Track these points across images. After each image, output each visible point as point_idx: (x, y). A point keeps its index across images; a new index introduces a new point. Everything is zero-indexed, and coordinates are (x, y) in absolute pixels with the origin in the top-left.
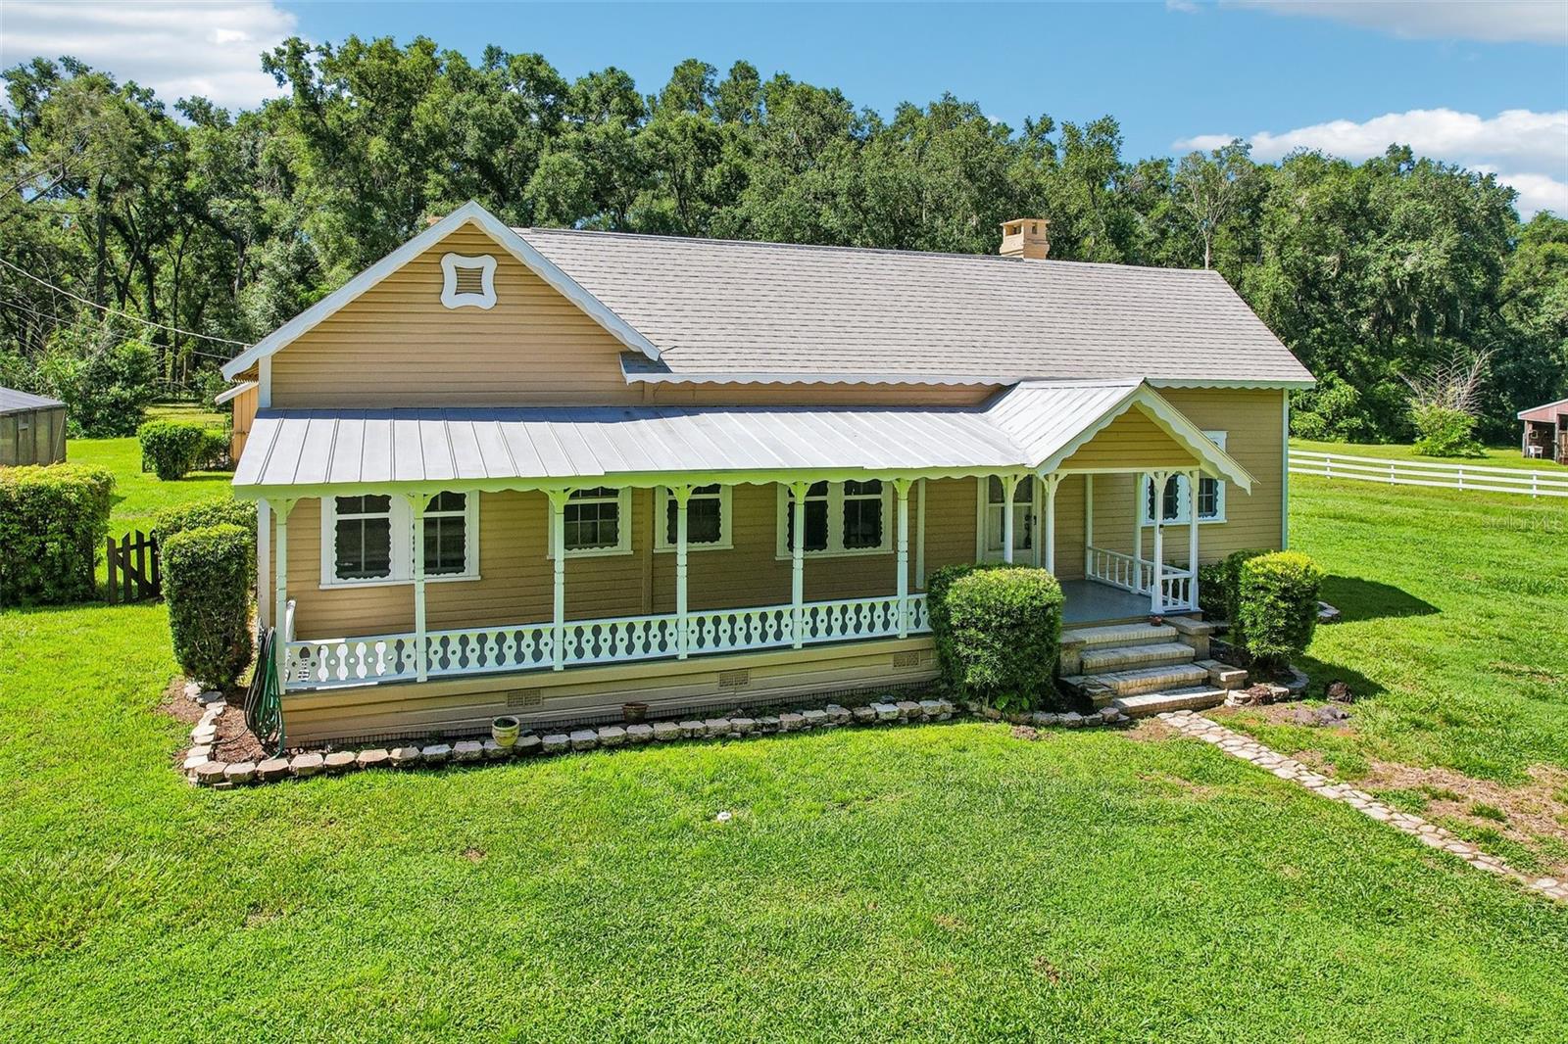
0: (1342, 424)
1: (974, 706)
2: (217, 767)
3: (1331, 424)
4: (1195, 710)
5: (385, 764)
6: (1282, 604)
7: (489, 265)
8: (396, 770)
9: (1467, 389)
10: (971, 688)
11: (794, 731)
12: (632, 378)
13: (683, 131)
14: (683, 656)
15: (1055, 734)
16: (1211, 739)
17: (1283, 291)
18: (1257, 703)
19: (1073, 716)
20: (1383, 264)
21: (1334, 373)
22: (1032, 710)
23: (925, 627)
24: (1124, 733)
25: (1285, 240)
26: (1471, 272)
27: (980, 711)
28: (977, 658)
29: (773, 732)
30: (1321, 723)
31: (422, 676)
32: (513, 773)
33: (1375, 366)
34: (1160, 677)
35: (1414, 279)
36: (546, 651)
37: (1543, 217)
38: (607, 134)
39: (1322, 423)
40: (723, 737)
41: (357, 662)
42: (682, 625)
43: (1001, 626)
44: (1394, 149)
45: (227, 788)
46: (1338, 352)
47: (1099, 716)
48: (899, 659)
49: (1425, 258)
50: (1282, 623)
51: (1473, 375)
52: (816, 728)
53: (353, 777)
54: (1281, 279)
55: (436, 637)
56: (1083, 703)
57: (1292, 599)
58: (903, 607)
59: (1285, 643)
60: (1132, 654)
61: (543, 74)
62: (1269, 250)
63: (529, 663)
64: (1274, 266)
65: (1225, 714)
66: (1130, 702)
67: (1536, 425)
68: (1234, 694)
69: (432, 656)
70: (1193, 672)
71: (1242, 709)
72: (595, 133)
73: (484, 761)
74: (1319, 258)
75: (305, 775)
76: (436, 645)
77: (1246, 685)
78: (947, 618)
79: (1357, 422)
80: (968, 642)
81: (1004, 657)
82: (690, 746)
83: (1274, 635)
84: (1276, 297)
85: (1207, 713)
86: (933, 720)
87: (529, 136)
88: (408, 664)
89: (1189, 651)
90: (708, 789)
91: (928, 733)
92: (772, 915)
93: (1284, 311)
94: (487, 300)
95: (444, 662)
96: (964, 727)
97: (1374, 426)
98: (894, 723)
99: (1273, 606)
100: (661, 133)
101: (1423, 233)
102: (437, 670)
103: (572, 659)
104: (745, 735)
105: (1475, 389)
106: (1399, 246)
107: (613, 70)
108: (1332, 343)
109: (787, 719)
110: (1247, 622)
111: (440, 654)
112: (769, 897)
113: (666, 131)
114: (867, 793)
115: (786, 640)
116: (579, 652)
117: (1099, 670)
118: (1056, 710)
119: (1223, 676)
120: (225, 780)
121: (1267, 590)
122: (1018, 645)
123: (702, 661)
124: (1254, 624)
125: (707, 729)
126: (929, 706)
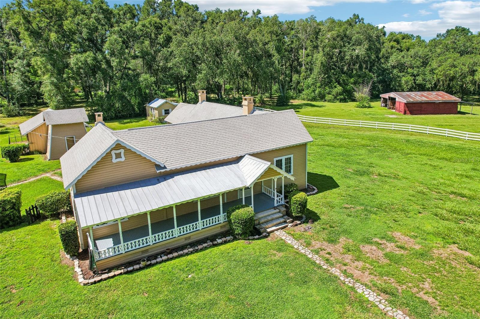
0: (338, 98)
1: (237, 237)
2: (87, 281)
3: (335, 98)
4: (282, 229)
5: (121, 274)
6: (299, 206)
7: (122, 151)
8: (123, 274)
9: (369, 89)
10: (236, 234)
11: (202, 250)
12: (158, 172)
13: (150, 24)
14: (177, 236)
15: (254, 242)
16: (283, 238)
17: (324, 61)
18: (294, 226)
19: (257, 237)
20: (349, 53)
21: (337, 83)
22: (249, 236)
23: (227, 220)
24: (267, 239)
25: (324, 47)
26: (372, 54)
27: (238, 237)
28: (237, 229)
29: (197, 251)
30: (305, 231)
31: (123, 252)
32: (146, 271)
33: (347, 80)
34: (275, 223)
35: (358, 56)
36: (148, 242)
37: (391, 34)
38: (127, 27)
39: (333, 97)
40: (187, 254)
41: (110, 252)
42: (176, 230)
43: (242, 223)
44: (354, 15)
45: (90, 285)
46: (338, 77)
47: (262, 236)
48: (221, 227)
49: (360, 51)
50: (299, 210)
51: (370, 85)
52: (206, 248)
53: (115, 278)
54: (323, 57)
55: (126, 244)
56: (259, 233)
57: (301, 205)
58: (222, 217)
59: (300, 213)
60: (269, 218)
61: (104, 7)
62: (320, 49)
63: (145, 245)
64: (321, 53)
65: (288, 230)
66: (269, 230)
67: (384, 98)
68: (290, 225)
69: (125, 248)
70: (282, 220)
71: (291, 228)
72: (124, 27)
73: (141, 269)
74: (334, 50)
75: (105, 279)
76: (126, 245)
77: (292, 222)
78: (231, 221)
79: (342, 97)
80: (236, 226)
81: (243, 229)
82: (181, 258)
83: (298, 212)
84: (322, 63)
85: (284, 230)
86: (229, 241)
87: (103, 29)
88: (120, 250)
89: (281, 215)
90: (186, 269)
91: (228, 246)
92: (202, 300)
93: (324, 66)
94: (123, 159)
95: (128, 248)
96: (235, 242)
97: (346, 97)
98: (221, 244)
99: (298, 207)
100: (144, 26)
101: (360, 44)
102: (127, 250)
103: (154, 242)
104: (192, 253)
105: (370, 90)
106: (354, 47)
107: (126, 4)
108: (336, 74)
109: (200, 247)
110: (293, 210)
111: (127, 247)
112: (201, 296)
113: (145, 25)
114: (217, 266)
115: (198, 229)
116: (155, 240)
117: (263, 223)
118: (254, 236)
119: (288, 221)
120: (89, 284)
121: (296, 204)
122: (245, 226)
123: (181, 237)
124: (294, 210)
125: (184, 253)
126: (228, 238)
